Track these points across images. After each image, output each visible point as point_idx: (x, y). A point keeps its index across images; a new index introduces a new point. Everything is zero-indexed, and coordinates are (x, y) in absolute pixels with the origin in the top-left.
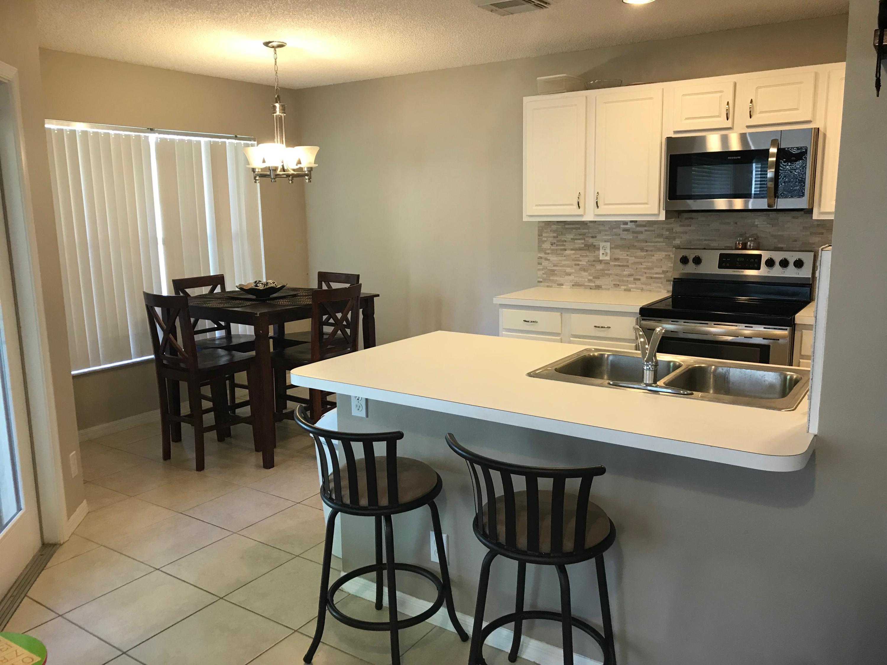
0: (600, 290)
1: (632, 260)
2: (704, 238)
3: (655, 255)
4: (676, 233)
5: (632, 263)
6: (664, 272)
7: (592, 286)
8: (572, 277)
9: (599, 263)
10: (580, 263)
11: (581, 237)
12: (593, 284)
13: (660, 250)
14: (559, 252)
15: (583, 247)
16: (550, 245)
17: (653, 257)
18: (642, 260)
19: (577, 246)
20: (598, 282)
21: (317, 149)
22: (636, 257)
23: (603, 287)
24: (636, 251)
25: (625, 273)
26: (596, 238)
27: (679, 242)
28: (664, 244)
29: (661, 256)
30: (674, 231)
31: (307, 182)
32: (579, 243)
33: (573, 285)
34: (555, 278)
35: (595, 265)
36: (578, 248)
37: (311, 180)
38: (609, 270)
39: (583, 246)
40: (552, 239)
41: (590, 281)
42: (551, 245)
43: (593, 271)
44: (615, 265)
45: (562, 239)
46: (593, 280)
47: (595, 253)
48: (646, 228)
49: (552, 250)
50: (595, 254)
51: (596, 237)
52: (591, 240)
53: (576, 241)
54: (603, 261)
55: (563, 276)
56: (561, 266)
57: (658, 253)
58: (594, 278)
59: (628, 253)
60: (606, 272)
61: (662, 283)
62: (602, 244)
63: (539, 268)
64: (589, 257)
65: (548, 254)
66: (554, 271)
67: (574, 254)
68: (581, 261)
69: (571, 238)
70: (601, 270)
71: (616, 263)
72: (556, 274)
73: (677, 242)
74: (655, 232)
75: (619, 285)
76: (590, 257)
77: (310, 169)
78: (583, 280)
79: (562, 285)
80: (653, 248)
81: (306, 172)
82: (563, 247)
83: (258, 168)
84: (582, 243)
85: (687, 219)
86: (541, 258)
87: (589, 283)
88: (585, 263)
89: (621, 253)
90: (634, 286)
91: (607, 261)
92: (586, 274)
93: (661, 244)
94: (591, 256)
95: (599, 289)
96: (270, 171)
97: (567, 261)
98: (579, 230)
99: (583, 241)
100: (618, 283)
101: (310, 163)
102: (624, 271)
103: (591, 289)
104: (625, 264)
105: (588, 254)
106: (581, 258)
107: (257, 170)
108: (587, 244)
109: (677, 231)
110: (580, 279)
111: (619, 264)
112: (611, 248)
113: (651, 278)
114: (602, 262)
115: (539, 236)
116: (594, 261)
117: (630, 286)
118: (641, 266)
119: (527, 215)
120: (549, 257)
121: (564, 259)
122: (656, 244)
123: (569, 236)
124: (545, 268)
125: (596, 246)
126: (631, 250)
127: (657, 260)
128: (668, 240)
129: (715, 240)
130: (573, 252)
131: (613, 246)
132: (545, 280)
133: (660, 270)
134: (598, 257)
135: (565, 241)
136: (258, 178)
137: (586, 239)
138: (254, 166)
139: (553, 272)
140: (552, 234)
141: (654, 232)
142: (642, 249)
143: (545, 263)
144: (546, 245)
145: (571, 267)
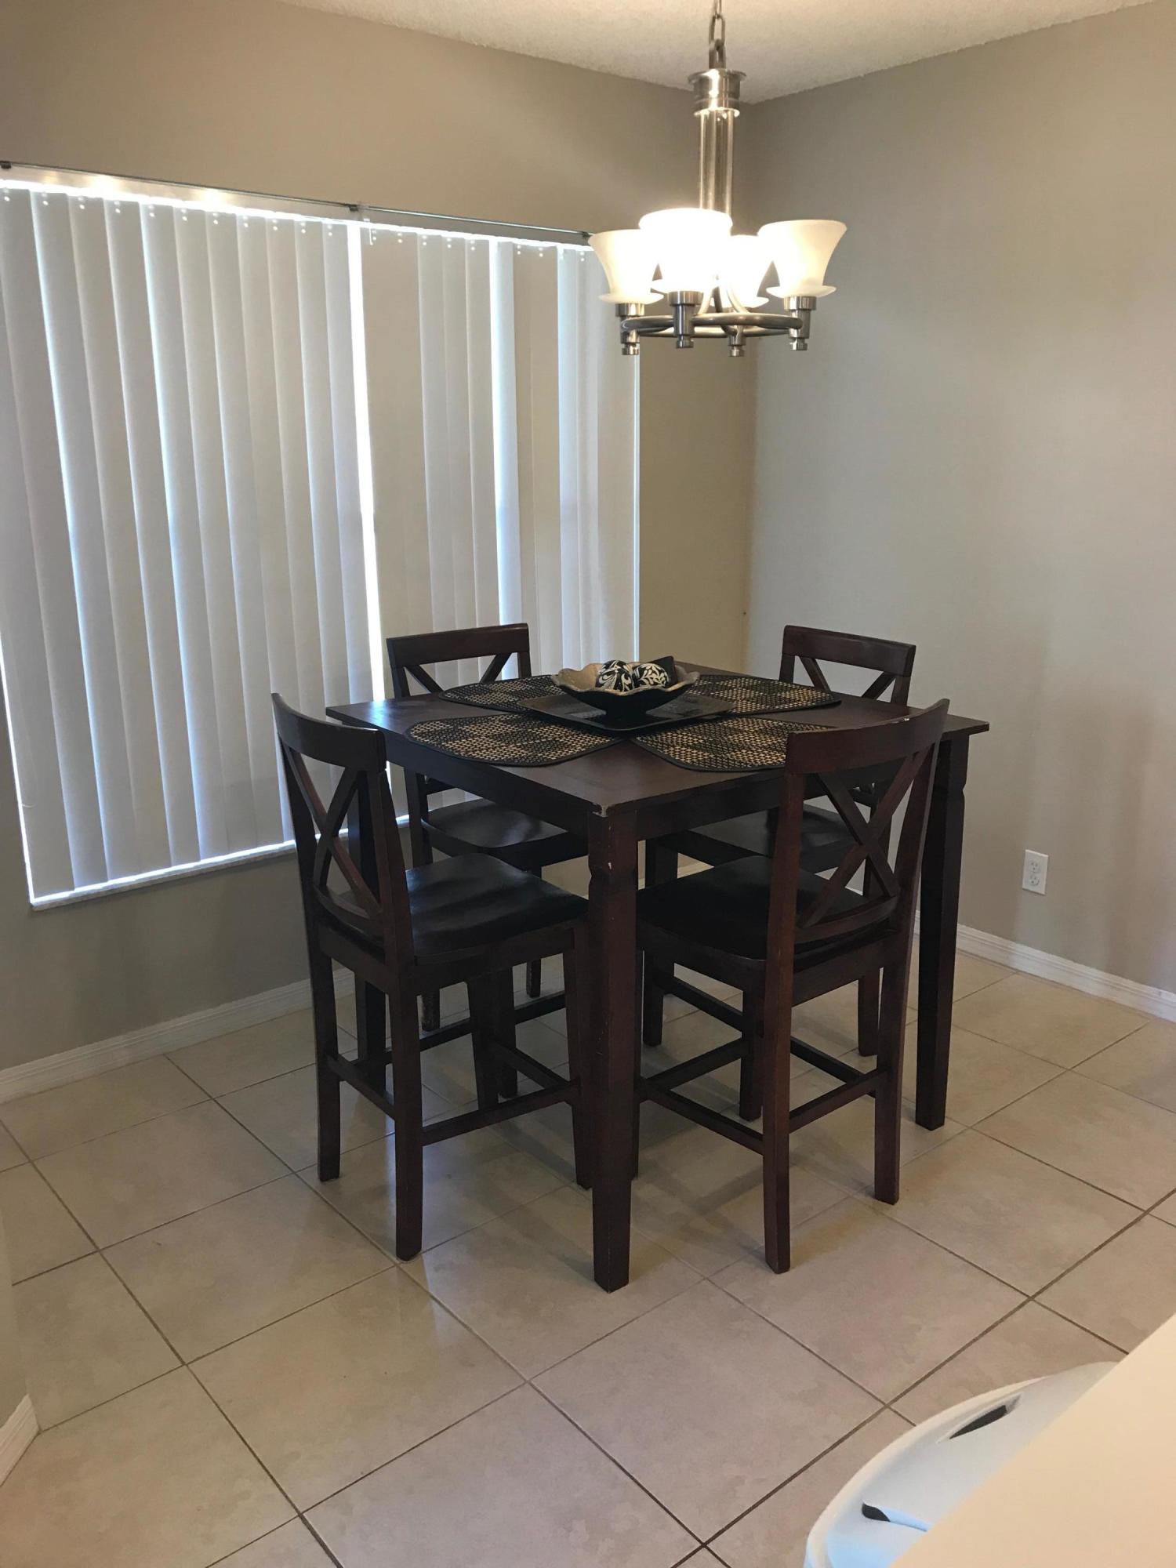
21: (834, 231)
31: (795, 348)
37: (806, 341)
77: (809, 305)
81: (795, 315)
83: (636, 305)
96: (673, 309)
101: (810, 282)
107: (632, 311)
136: (633, 338)
138: (621, 297)
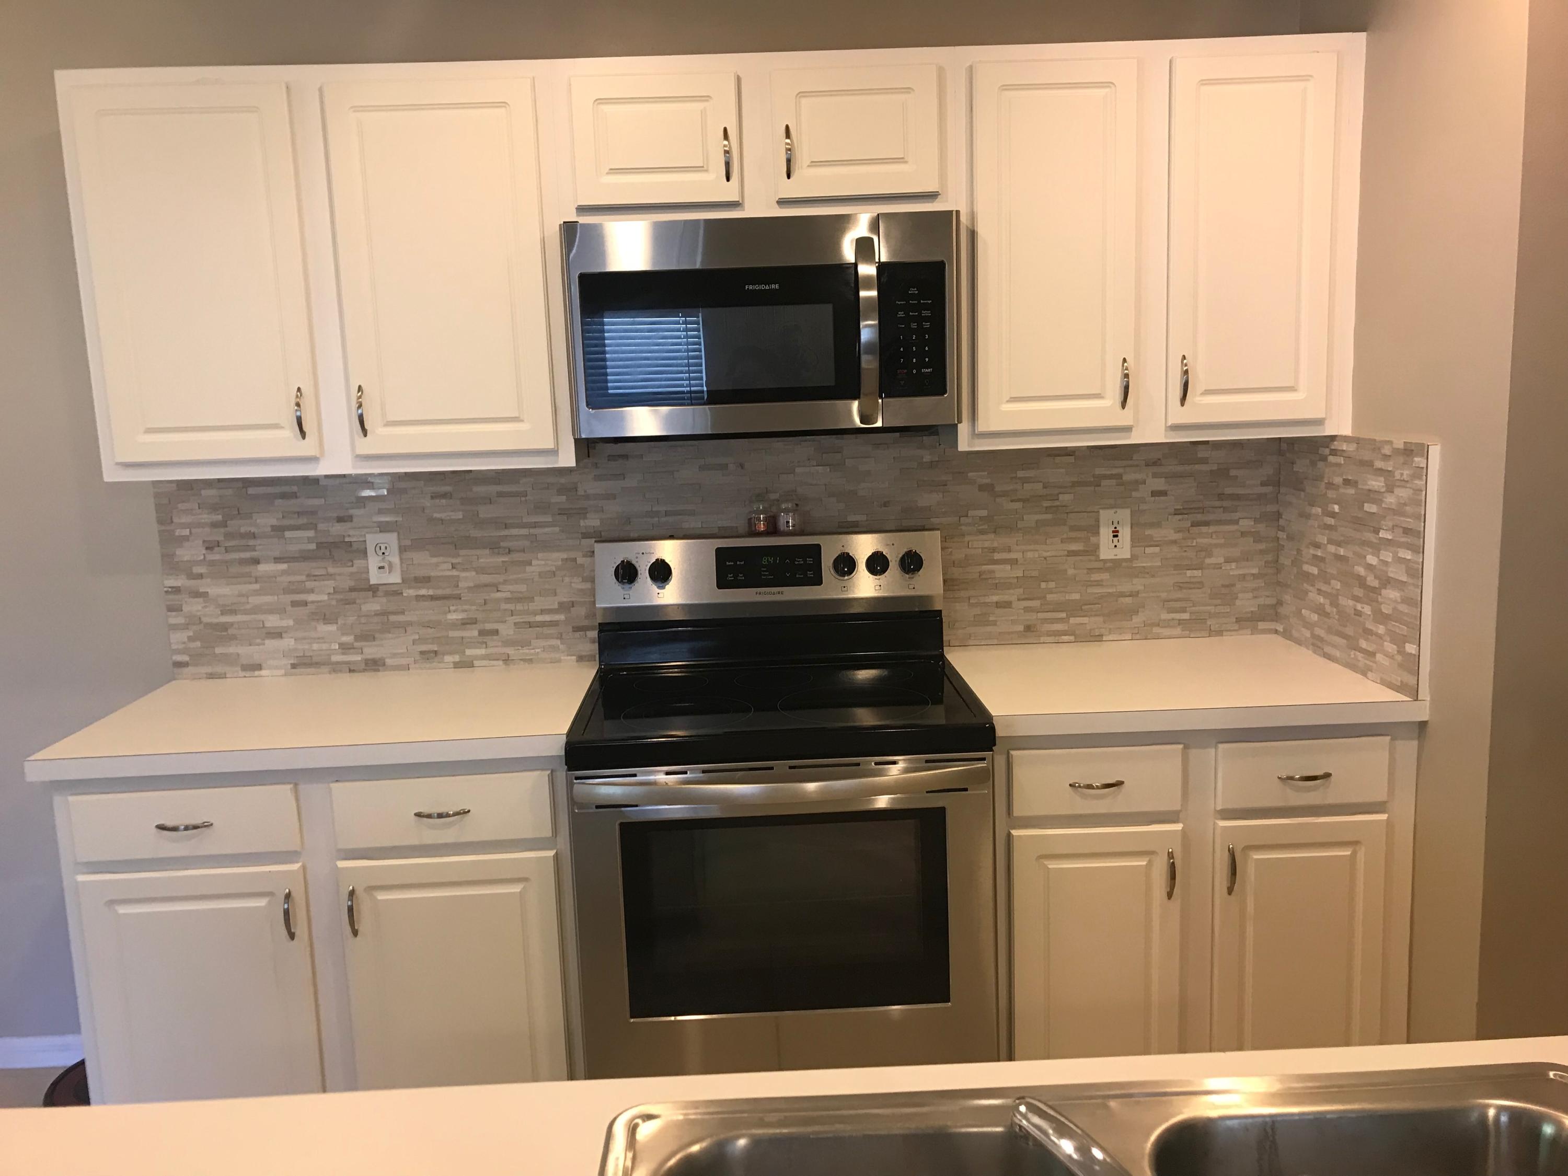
0: (380, 674)
1: (468, 578)
2: (662, 508)
3: (534, 562)
4: (587, 497)
5: (470, 589)
6: (564, 607)
7: (355, 662)
8: (288, 642)
9: (371, 593)
10: (311, 597)
11: (303, 521)
12: (358, 658)
13: (546, 546)
14: (234, 570)
15: (313, 550)
16: (204, 551)
17: (528, 569)
18: (500, 578)
19: (294, 548)
20: (371, 651)
22: (481, 570)
23: (389, 662)
24: (478, 552)
25: (452, 617)
26: (352, 521)
27: (597, 523)
28: (557, 529)
29: (550, 562)
30: (581, 492)
32: (301, 540)
33: (294, 666)
34: (232, 649)
35: (358, 601)
36: (297, 555)
38: (403, 613)
39: (313, 546)
40: (207, 530)
41: (345, 648)
42: (207, 548)
43: (351, 620)
44: (419, 598)
45: (243, 530)
46: (357, 644)
47: (352, 566)
48: (499, 488)
49: (212, 563)
50: (353, 569)
51: (350, 518)
52: (337, 529)
53: (288, 534)
54: (380, 587)
55: (258, 641)
56: (246, 612)
57: (540, 555)
58: (358, 638)
59: (454, 561)
60: (393, 618)
61: (560, 637)
62: (372, 540)
63: (173, 621)
64: (335, 580)
65: (201, 576)
66: (226, 630)
67: (284, 573)
68: (312, 591)
69: (272, 526)
70: (377, 614)
71: (423, 592)
72: (233, 638)
73: (593, 522)
74: (527, 498)
75: (436, 652)
76: (338, 577)
78: (324, 646)
79: (259, 667)
80: (527, 543)
82: (247, 555)
84: (310, 540)
85: (612, 458)
86: (176, 590)
87: (343, 654)
88: (326, 597)
89: (434, 560)
90: (481, 651)
91: (395, 588)
92: (333, 628)
93: (547, 530)
94: (340, 575)
95: (379, 670)
97: (265, 595)
98: (293, 501)
99: (311, 533)
100: (435, 648)
102: (450, 612)
103: (351, 671)
104: (448, 591)
105: (331, 570)
106: (309, 585)
108: (324, 540)
109: (590, 492)
110: (315, 646)
111: (431, 592)
112: (402, 550)
113: (530, 625)
114: (378, 589)
115: (160, 522)
116: (352, 590)
117: (469, 652)
118: (499, 595)
119: (118, 464)
120: (205, 586)
121: (257, 590)
122: (532, 531)
123: (265, 521)
124: (194, 620)
125: (355, 546)
126: (462, 552)
127: (540, 574)
128: (565, 517)
129: (692, 513)
130: (284, 566)
131: (408, 543)
132: (197, 658)
133: (552, 602)
134: (364, 576)
135: (254, 536)
137: (321, 526)
139: (222, 633)
140: (205, 516)
141: (523, 499)
142: (494, 547)
143: (193, 607)
144: (190, 552)
145: (280, 611)
